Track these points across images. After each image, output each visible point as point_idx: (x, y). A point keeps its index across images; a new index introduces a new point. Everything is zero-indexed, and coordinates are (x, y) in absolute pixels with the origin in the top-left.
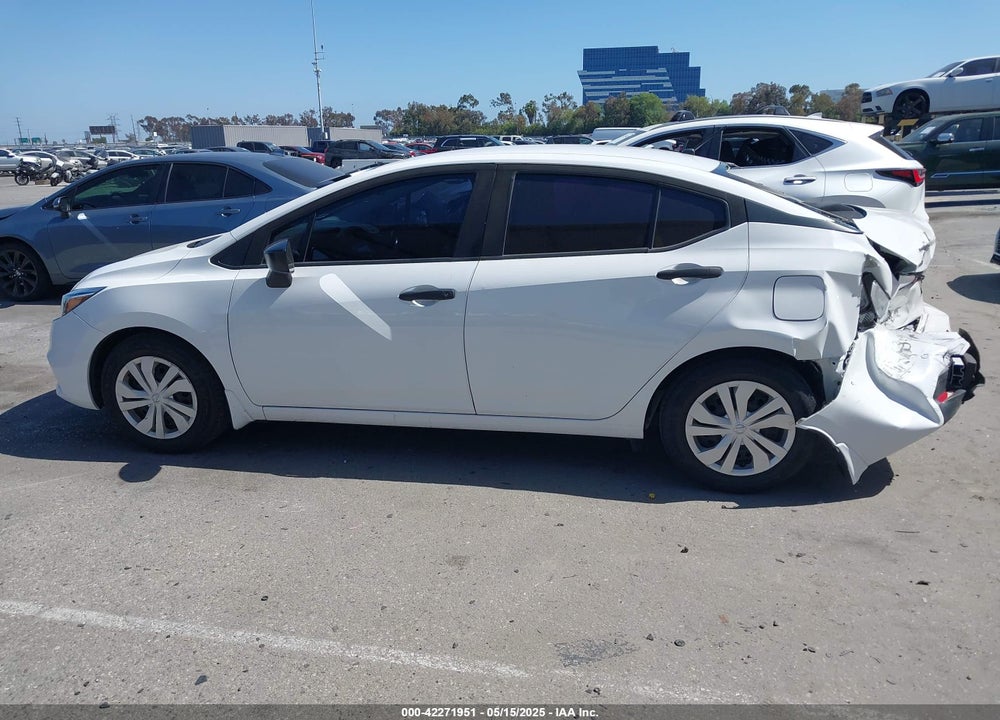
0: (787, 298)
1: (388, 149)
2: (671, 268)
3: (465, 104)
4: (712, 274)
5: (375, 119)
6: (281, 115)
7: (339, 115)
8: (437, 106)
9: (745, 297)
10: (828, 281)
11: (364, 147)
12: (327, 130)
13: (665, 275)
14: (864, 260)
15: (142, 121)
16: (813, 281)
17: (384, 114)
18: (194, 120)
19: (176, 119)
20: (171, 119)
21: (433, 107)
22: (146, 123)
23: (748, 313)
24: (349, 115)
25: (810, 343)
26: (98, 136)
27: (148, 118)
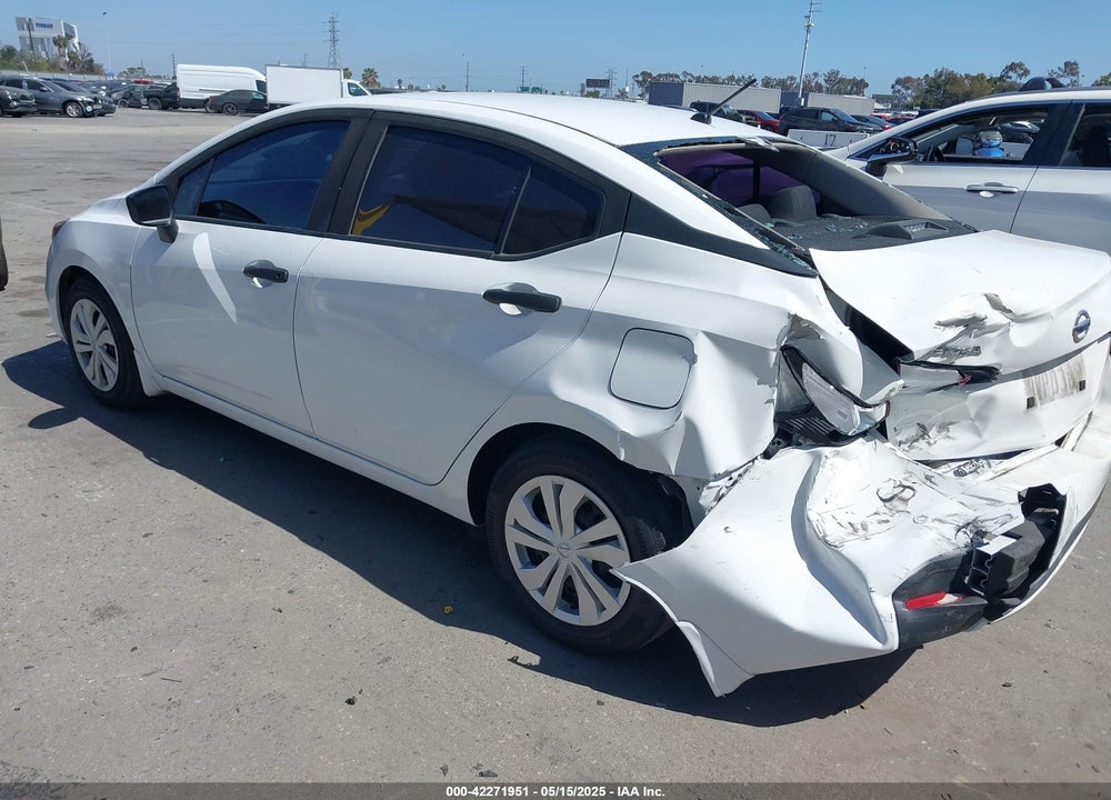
0: (638, 366)
1: (856, 121)
2: (504, 287)
3: (1010, 74)
4: (547, 304)
5: (893, 87)
6: (783, 76)
7: (850, 81)
8: (974, 74)
9: (581, 351)
10: (703, 348)
11: (826, 117)
12: (805, 96)
13: (495, 296)
14: (786, 322)
15: (637, 76)
16: (676, 345)
17: (904, 82)
18: (689, 77)
19: (671, 76)
20: (666, 75)
21: (967, 76)
22: (640, 79)
23: (576, 378)
24: (862, 81)
25: (651, 443)
26: (592, 89)
27: (644, 73)
